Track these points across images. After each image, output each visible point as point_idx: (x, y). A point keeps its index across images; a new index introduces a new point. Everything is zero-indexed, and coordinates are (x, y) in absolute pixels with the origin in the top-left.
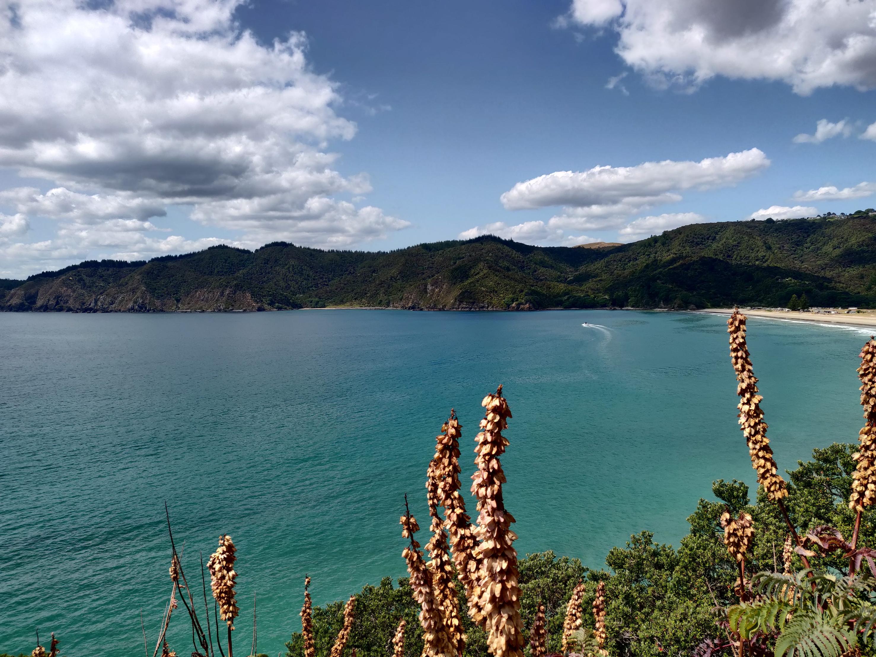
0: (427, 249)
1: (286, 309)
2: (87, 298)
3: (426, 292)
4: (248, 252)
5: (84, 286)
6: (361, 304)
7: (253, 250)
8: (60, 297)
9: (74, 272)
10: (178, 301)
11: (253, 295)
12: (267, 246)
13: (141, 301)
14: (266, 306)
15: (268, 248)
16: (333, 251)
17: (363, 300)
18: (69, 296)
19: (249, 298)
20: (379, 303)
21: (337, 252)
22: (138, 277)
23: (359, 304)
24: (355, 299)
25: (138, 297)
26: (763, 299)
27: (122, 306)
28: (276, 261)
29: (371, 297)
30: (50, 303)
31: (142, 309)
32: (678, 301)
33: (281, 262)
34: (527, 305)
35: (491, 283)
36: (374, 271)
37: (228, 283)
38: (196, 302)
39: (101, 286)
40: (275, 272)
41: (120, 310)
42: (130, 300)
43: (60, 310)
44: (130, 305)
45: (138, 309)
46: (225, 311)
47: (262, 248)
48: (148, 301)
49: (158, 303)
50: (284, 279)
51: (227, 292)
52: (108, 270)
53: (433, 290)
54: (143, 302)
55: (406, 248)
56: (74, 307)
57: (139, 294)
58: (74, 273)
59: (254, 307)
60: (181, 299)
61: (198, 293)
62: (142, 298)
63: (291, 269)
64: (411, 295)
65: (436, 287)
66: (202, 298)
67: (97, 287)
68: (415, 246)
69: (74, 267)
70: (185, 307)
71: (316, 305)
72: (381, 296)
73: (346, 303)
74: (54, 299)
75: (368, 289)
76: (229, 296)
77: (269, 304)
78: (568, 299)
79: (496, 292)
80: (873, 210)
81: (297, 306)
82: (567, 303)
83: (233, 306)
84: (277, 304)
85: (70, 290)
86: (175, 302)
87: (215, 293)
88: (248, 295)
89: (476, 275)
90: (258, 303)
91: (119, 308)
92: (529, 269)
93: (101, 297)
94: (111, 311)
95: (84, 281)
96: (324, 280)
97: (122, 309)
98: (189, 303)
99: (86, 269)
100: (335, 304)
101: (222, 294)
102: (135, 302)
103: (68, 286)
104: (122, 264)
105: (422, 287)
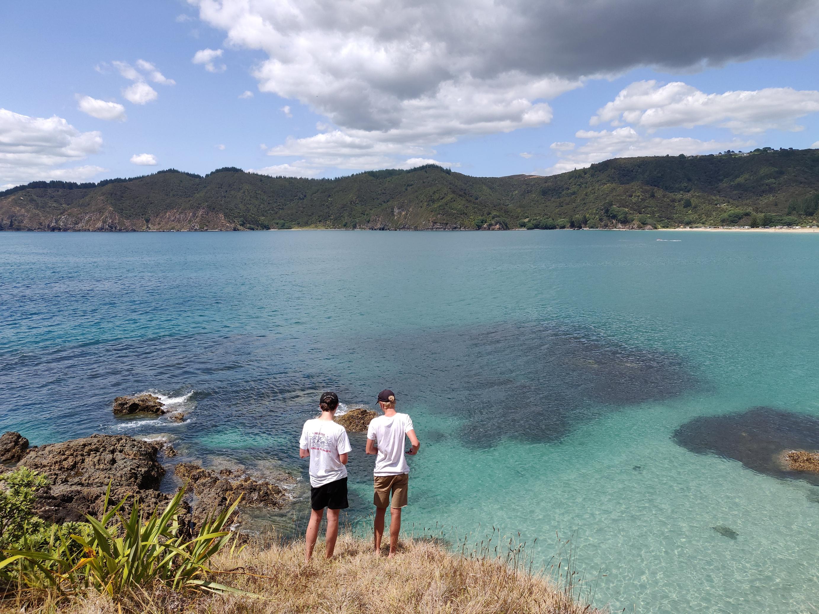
0: (373, 176)
1: (257, 229)
2: (43, 218)
3: (393, 215)
4: (198, 177)
5: (37, 206)
6: (327, 227)
7: (203, 175)
8: (14, 216)
9: (23, 192)
10: (148, 221)
11: (226, 216)
12: (217, 171)
13: (110, 221)
14: (239, 227)
15: (219, 173)
16: (280, 177)
17: (328, 223)
18: (23, 215)
19: (223, 218)
20: (345, 226)
21: (285, 178)
22: (102, 198)
23: (324, 226)
24: (320, 221)
25: (106, 217)
26: (706, 221)
27: (90, 225)
28: (230, 186)
29: (335, 219)
30: (4, 222)
31: (112, 229)
32: (636, 223)
33: (235, 187)
34: (498, 226)
35: (460, 206)
36: (329, 196)
37: (199, 204)
38: (167, 223)
39: (54, 206)
40: (231, 196)
41: (89, 230)
42: (99, 220)
43: (18, 229)
44: (99, 225)
45: (109, 228)
46: (201, 230)
47: (212, 173)
48: (117, 221)
49: (127, 223)
50: (242, 202)
51: (200, 213)
52: (58, 191)
53: (400, 213)
54: (112, 222)
55: (350, 175)
56: (31, 227)
57: (106, 214)
58: (24, 194)
59: (227, 227)
60: (150, 219)
61: (167, 214)
62: (111, 218)
63: (246, 193)
64: (379, 217)
65: (403, 210)
66: (173, 219)
67: (50, 207)
68: (360, 174)
69: (22, 188)
70: (155, 227)
71: (283, 227)
72: (346, 219)
73: (310, 225)
74: (8, 218)
75: (331, 212)
76: (203, 217)
77: (241, 225)
78: (529, 221)
79: (466, 214)
80: (770, 148)
81: (267, 228)
82: (530, 225)
83: (207, 226)
84: (248, 225)
85: (23, 210)
86: (145, 222)
87: (187, 214)
88: (221, 215)
89: (442, 199)
90: (231, 223)
91: (87, 227)
92: (471, 196)
93: (63, 217)
94: (79, 231)
95: (35, 201)
96: (279, 204)
97: (91, 229)
98: (159, 224)
99: (35, 189)
100: (300, 226)
101: (194, 215)
102: (104, 222)
103: (21, 206)
104: (72, 186)
105: (389, 210)
